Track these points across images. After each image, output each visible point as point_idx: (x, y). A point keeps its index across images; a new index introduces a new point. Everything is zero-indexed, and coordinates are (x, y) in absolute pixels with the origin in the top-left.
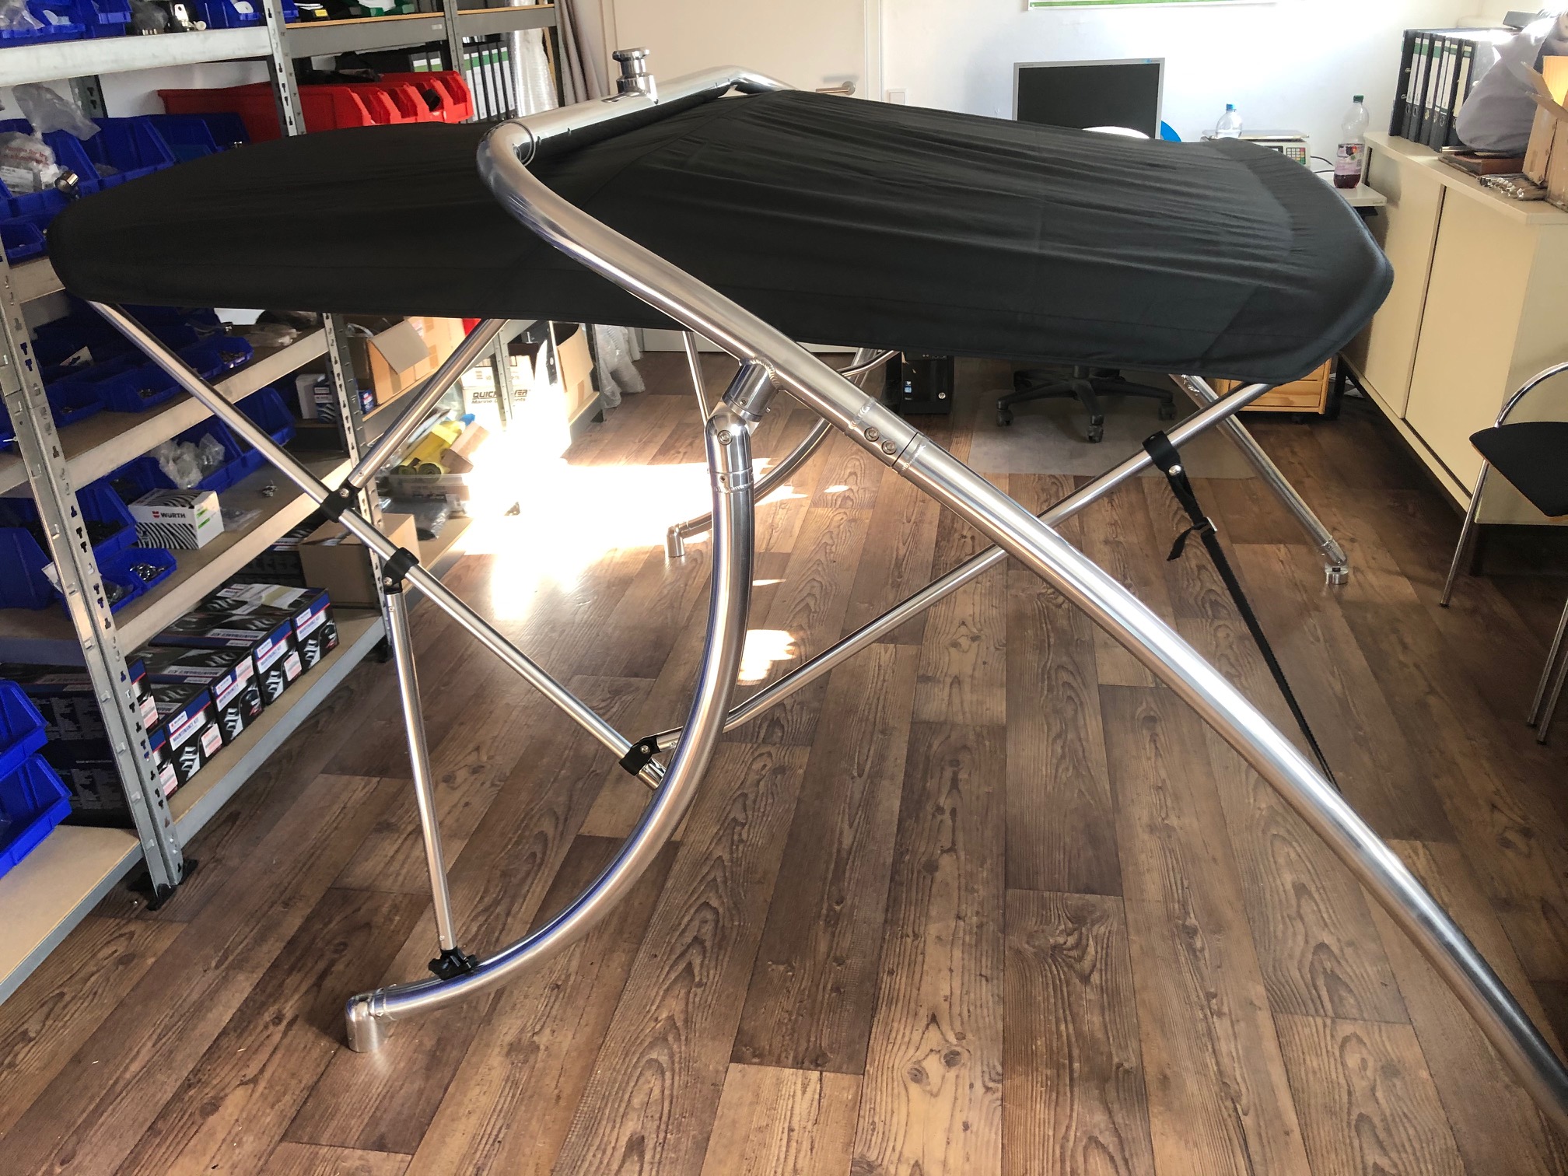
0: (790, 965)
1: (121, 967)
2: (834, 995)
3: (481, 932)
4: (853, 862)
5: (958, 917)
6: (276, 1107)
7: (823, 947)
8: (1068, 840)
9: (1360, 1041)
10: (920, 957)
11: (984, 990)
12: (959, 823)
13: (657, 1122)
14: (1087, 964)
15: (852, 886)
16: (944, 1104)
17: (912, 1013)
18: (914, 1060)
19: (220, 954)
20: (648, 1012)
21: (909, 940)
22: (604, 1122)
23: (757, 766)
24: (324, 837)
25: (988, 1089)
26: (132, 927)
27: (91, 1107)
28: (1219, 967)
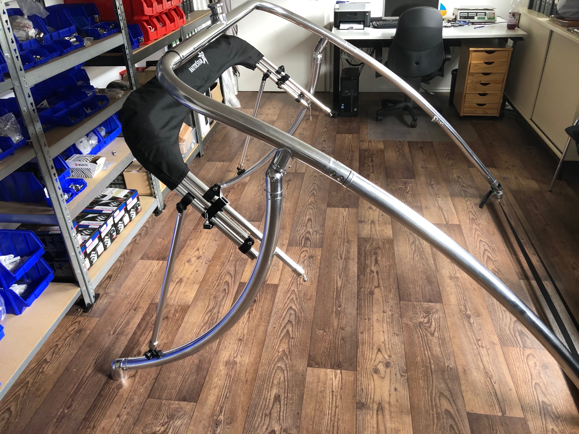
0: (325, 330)
1: (78, 334)
2: (342, 341)
3: (210, 319)
4: (343, 292)
5: (384, 312)
6: (144, 386)
7: (336, 324)
8: (420, 282)
9: (533, 356)
10: (372, 327)
11: (396, 339)
12: (380, 277)
13: (284, 390)
14: (432, 329)
15: (344, 301)
16: (387, 382)
17: (371, 348)
18: (374, 365)
19: (114, 329)
20: (275, 348)
21: (367, 321)
22: (264, 390)
23: (302, 255)
24: (145, 284)
25: (402, 375)
26: (79, 319)
27: (75, 387)
28: (480, 329)
